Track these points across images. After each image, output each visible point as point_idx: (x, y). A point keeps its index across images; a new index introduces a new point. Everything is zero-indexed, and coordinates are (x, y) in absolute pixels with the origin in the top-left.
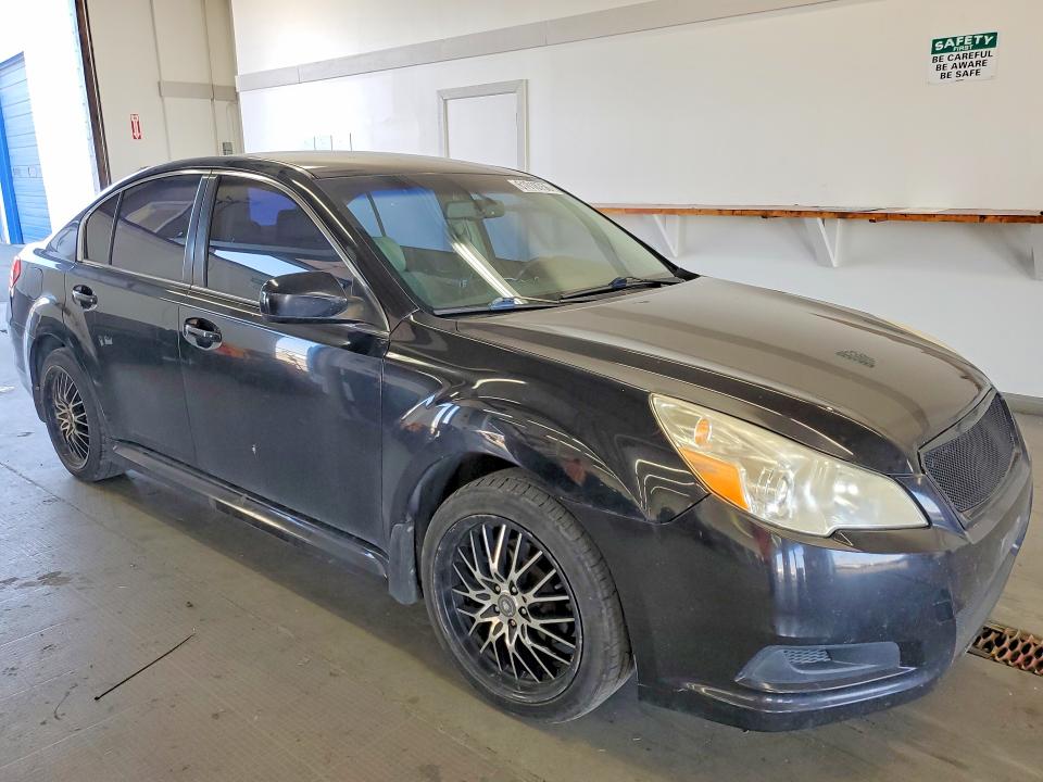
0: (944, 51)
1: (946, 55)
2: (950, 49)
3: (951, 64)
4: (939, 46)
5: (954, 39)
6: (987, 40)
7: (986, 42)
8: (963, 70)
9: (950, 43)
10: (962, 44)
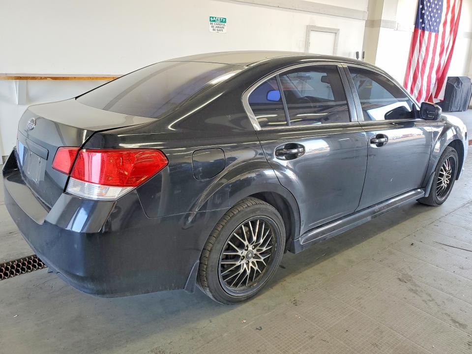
0: (213, 21)
1: (214, 23)
2: (214, 21)
3: (215, 26)
4: (212, 20)
5: (215, 18)
6: (224, 20)
7: (223, 21)
8: (218, 29)
9: (214, 19)
10: (218, 20)
